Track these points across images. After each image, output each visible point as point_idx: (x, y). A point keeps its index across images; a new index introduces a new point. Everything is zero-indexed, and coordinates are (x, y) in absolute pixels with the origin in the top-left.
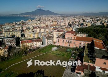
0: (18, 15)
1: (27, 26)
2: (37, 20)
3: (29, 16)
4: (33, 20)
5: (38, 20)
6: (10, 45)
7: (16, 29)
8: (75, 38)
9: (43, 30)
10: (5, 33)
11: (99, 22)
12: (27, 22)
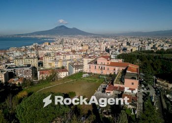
0: (27, 35)
1: (45, 52)
2: (58, 42)
3: (45, 36)
4: (51, 44)
5: (60, 44)
6: (25, 77)
7: (28, 56)
8: (109, 64)
9: (68, 57)
10: (16, 60)
11: (151, 45)
12: (43, 46)
